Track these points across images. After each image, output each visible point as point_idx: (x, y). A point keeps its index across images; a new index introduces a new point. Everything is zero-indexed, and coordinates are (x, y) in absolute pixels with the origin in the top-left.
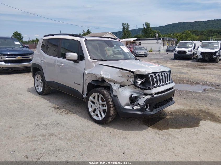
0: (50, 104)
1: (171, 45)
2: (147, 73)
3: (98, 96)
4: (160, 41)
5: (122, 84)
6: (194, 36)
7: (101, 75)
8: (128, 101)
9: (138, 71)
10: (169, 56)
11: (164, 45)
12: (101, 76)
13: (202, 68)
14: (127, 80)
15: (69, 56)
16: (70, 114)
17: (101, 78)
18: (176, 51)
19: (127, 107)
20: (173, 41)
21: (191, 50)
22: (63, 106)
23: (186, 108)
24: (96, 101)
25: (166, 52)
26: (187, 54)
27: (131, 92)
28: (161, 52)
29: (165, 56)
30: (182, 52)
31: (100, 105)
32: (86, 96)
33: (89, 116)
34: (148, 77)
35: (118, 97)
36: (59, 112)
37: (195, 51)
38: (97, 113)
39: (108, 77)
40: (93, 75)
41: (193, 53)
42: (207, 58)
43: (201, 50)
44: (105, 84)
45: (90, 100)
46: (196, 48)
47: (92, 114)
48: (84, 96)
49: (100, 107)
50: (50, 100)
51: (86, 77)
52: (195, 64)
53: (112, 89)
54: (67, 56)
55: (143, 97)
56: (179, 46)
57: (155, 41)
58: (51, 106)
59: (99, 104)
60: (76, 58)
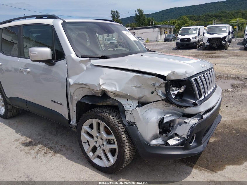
0: (18, 136)
1: (169, 34)
2: (188, 76)
3: (98, 124)
4: (157, 30)
5: (142, 100)
6: (191, 22)
7: (99, 85)
8: (156, 130)
9: (173, 73)
10: (170, 46)
11: (161, 34)
12: (101, 88)
13: (212, 57)
14: (153, 93)
15: (35, 55)
16: (50, 155)
17: (100, 92)
18: (179, 39)
19: (154, 142)
20: (171, 28)
21: (196, 37)
22: (39, 137)
23: (228, 119)
24: (94, 132)
25: (165, 41)
26: (191, 41)
27: (161, 113)
28: (159, 42)
29: (166, 46)
30: (185, 40)
31: (104, 141)
32: (76, 123)
33: (86, 157)
34: (191, 83)
35: (138, 125)
36: (33, 152)
37: (199, 38)
38: (100, 155)
39: (115, 90)
40: (85, 86)
41: (198, 40)
42: (215, 45)
43: (208, 36)
44: (109, 102)
45: (83, 131)
46: (201, 33)
47: (91, 154)
48: (72, 123)
49: (105, 144)
50: (18, 126)
51: (71, 90)
52: (203, 53)
53: (124, 110)
54: (32, 54)
55: (186, 123)
56: (181, 33)
57: (152, 30)
58: (18, 140)
59: (102, 139)
60: (50, 57)
